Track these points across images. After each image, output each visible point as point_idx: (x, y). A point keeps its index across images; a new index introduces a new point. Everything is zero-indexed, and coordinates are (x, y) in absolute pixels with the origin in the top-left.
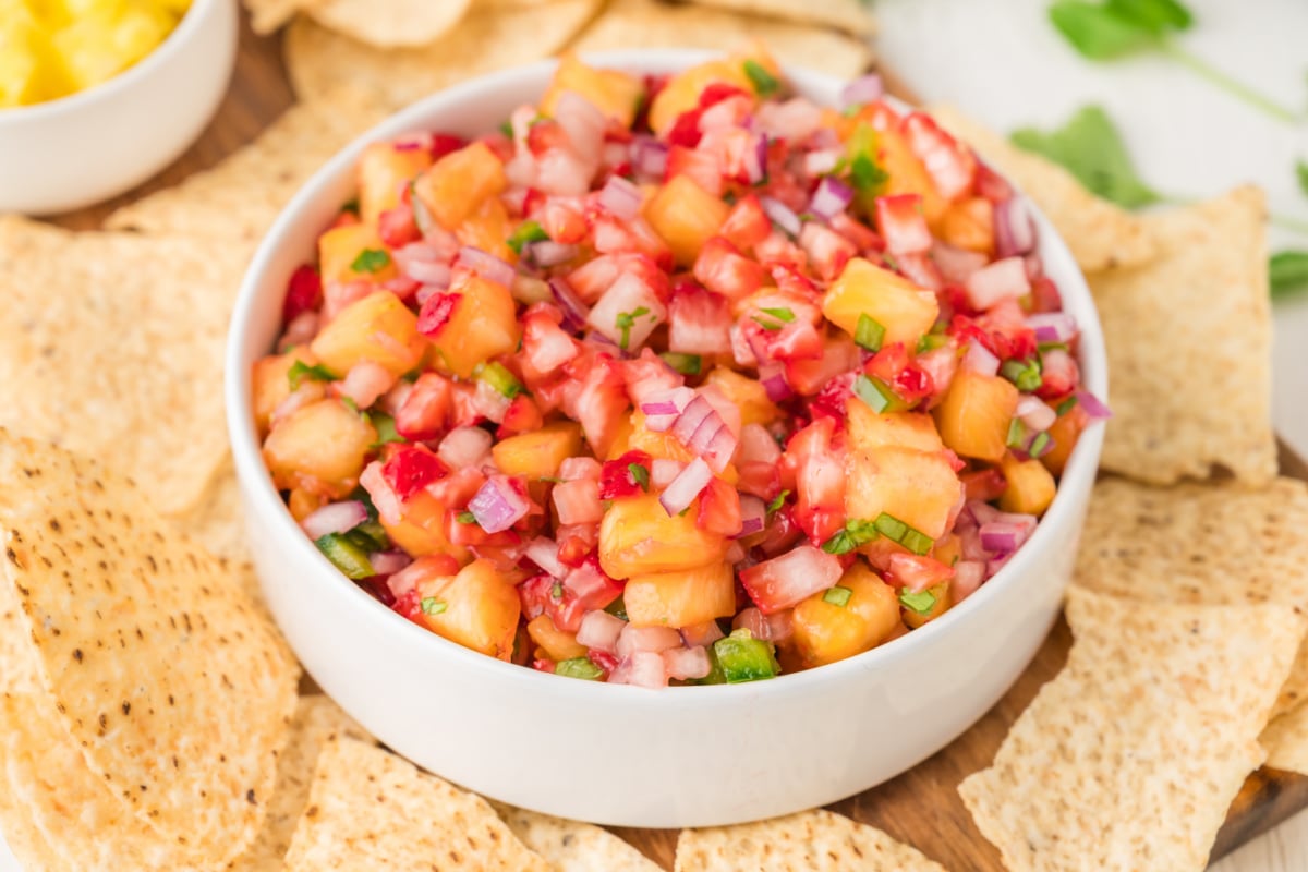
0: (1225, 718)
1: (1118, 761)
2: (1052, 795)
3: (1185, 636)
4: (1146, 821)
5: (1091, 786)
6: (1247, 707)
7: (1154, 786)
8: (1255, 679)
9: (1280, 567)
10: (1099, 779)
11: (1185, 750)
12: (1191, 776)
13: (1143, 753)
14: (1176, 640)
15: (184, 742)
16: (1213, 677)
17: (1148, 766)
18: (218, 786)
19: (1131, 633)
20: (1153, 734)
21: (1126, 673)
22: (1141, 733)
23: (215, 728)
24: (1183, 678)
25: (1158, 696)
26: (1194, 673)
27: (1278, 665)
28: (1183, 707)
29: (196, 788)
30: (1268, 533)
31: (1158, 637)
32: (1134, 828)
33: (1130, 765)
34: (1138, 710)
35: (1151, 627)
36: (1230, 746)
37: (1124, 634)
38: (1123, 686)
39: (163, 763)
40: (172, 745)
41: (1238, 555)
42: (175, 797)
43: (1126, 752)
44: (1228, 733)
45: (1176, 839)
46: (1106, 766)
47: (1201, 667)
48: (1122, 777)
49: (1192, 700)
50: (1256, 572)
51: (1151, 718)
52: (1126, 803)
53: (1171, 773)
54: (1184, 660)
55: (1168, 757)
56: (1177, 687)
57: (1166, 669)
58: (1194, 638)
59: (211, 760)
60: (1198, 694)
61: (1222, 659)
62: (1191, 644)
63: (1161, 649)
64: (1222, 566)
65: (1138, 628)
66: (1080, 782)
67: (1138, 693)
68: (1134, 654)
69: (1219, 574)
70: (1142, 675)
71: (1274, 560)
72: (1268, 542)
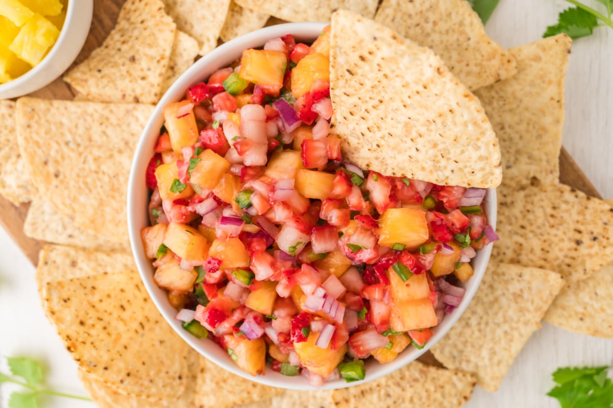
0: (528, 311)
1: (487, 324)
2: (462, 339)
3: (516, 278)
4: (495, 343)
5: (477, 334)
6: (538, 309)
7: (499, 332)
8: (541, 298)
9: (556, 235)
10: (480, 330)
11: (512, 320)
12: (512, 329)
13: (496, 321)
14: (512, 279)
15: (152, 373)
16: (526, 295)
17: (498, 325)
18: (168, 381)
19: (496, 277)
20: (500, 314)
21: (492, 293)
22: (496, 314)
23: (162, 362)
24: (514, 294)
25: (504, 301)
26: (518, 291)
27: (551, 294)
28: (513, 305)
29: (160, 385)
30: (552, 216)
31: (506, 278)
32: (491, 345)
33: (491, 325)
34: (496, 307)
35: (504, 274)
36: (529, 321)
37: (493, 278)
38: (491, 298)
39: (146, 383)
40: (148, 375)
41: (539, 227)
42: (153, 390)
43: (490, 321)
44: (529, 316)
45: (505, 349)
46: (483, 326)
47: (521, 290)
48: (488, 329)
49: (516, 302)
50: (546, 237)
51: (500, 308)
52: (489, 337)
53: (506, 327)
54: (515, 287)
55: (505, 321)
56: (511, 297)
57: (507, 289)
58: (520, 279)
59: (163, 374)
60: (519, 300)
61: (529, 288)
62: (519, 281)
63: (507, 282)
64: (532, 231)
65: (498, 275)
66: (473, 333)
67: (496, 300)
68: (496, 285)
69: (531, 235)
70: (498, 292)
71: (553, 231)
72: (552, 221)
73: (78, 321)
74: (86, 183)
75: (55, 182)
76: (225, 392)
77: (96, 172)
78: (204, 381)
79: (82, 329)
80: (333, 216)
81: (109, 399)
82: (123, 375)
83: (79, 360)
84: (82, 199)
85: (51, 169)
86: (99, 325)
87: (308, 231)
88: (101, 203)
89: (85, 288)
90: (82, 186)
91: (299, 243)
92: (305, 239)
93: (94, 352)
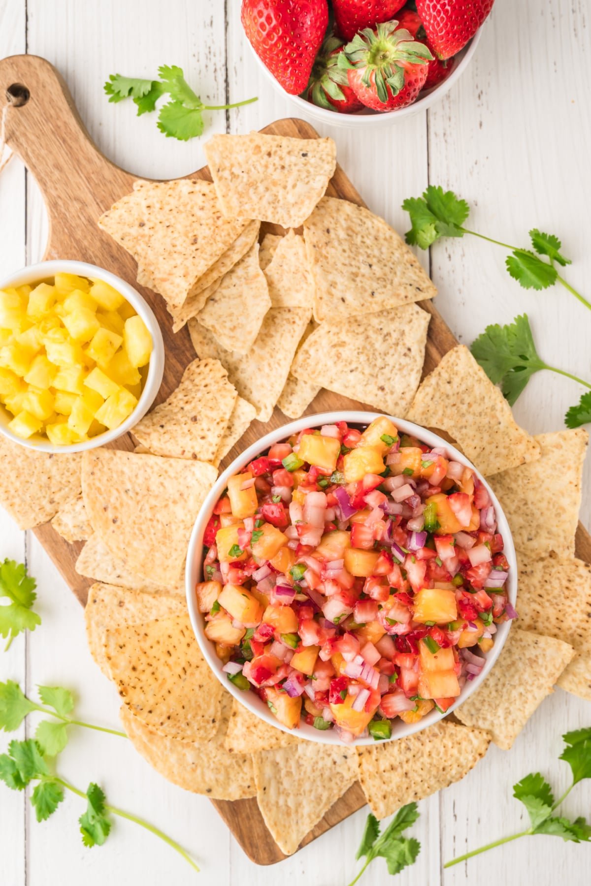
0: (542, 676)
1: (504, 685)
2: (480, 698)
3: (533, 645)
4: (511, 703)
5: (494, 694)
6: (551, 675)
7: (515, 693)
8: (554, 666)
9: (570, 606)
10: (497, 691)
11: (527, 683)
12: (527, 691)
13: (512, 683)
14: (529, 645)
15: (189, 716)
16: (540, 661)
17: (514, 687)
18: (202, 724)
19: (513, 643)
20: (517, 677)
21: (510, 657)
22: (513, 676)
23: (199, 706)
24: (530, 659)
25: (520, 665)
26: (533, 657)
27: (563, 662)
28: (528, 669)
29: (196, 728)
30: (567, 588)
31: (523, 644)
32: (506, 705)
33: (508, 687)
34: (513, 669)
35: (521, 640)
36: (542, 685)
37: (511, 643)
38: (509, 661)
39: (183, 725)
40: (186, 718)
41: (555, 598)
42: (189, 732)
43: (507, 682)
44: (542, 681)
45: (520, 710)
46: (500, 687)
47: (536, 656)
48: (505, 690)
49: (532, 667)
50: (561, 607)
51: (517, 671)
52: (505, 697)
53: (521, 689)
54: (531, 653)
55: (521, 684)
56: (527, 661)
57: (524, 654)
58: (535, 645)
59: (199, 718)
60: (534, 665)
61: (544, 655)
62: (534, 647)
63: (524, 648)
64: (548, 601)
65: (516, 641)
66: (490, 693)
67: (513, 663)
68: (514, 650)
69: (547, 604)
70: (516, 657)
71: (568, 602)
72: (567, 592)
73: (131, 667)
74: (140, 530)
75: (112, 527)
76: (255, 736)
77: (151, 520)
78: (236, 725)
79: (134, 674)
80: (375, 591)
81: (145, 739)
82: (164, 717)
83: (128, 704)
84: (135, 544)
85: (110, 515)
86: (149, 670)
87: (351, 604)
88: (153, 549)
89: (139, 635)
90: (137, 532)
91: (343, 615)
92: (349, 610)
93: (142, 696)
